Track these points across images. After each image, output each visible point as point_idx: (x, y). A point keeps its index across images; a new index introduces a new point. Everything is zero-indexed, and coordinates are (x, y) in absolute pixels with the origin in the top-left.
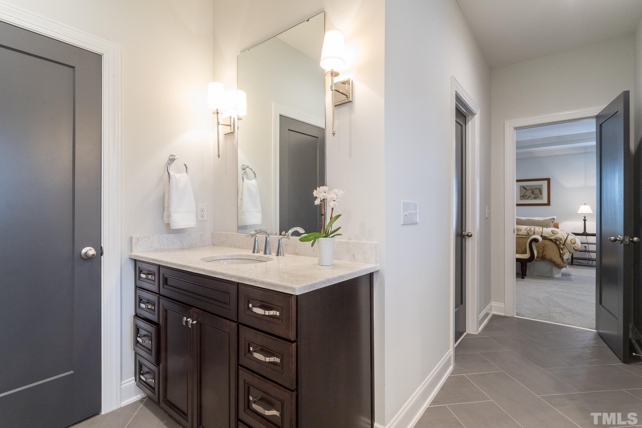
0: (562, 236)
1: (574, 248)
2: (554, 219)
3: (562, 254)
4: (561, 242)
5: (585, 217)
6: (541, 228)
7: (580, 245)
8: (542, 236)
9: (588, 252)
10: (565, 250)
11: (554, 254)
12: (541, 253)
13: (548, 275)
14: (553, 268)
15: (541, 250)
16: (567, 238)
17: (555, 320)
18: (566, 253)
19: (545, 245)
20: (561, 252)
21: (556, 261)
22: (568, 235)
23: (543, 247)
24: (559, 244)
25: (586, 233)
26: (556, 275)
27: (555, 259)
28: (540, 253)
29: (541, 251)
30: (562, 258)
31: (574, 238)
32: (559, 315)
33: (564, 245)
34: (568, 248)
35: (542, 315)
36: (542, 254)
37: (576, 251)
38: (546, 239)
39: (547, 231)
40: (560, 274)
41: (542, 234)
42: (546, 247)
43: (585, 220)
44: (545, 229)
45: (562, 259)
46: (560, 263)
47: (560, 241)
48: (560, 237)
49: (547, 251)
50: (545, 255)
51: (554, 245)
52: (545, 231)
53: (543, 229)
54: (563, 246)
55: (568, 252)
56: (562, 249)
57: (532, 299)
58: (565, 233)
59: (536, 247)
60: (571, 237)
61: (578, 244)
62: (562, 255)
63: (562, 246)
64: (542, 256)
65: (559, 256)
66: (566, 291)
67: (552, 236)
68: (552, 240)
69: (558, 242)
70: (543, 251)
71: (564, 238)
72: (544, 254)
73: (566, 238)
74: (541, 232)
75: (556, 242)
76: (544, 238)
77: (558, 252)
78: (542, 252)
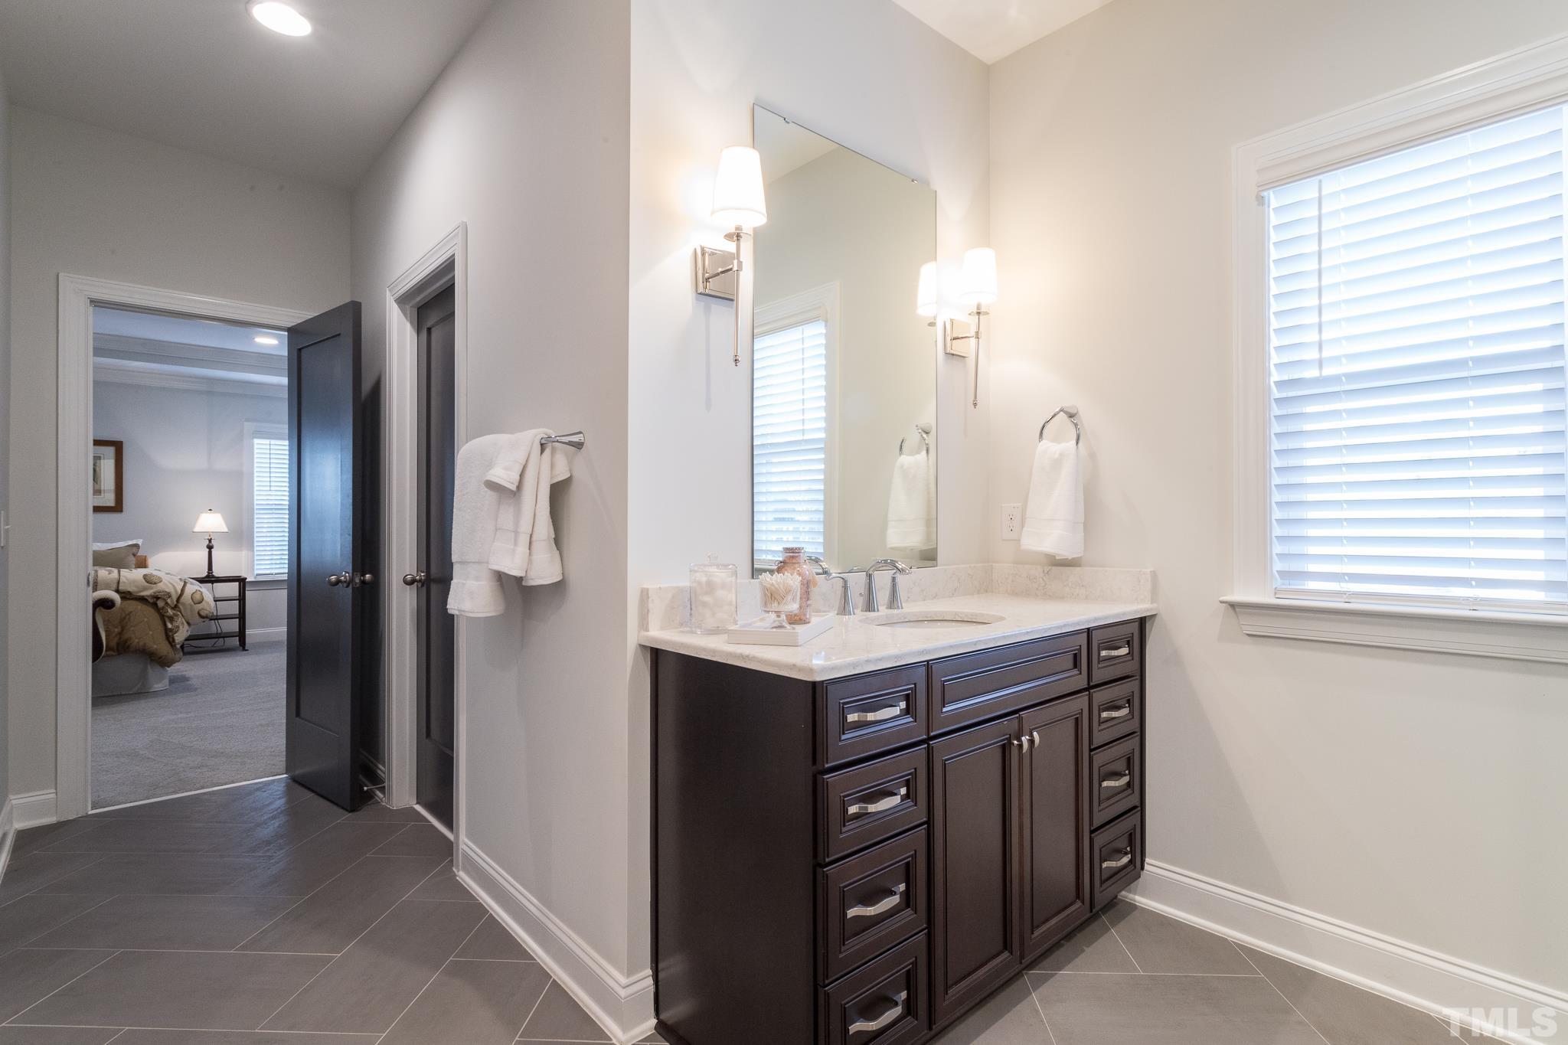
0: (170, 586)
1: (199, 613)
2: (137, 546)
3: (171, 630)
4: (169, 601)
5: (210, 541)
6: (116, 571)
7: (213, 604)
8: (117, 591)
9: (215, 620)
10: (180, 620)
11: (151, 633)
12: (116, 636)
13: (135, 690)
14: (149, 667)
15: (116, 627)
16: (183, 590)
17: (198, 785)
18: (181, 627)
19: (127, 612)
20: (169, 626)
21: (156, 649)
22: (185, 583)
23: (122, 620)
24: (163, 608)
25: (213, 577)
26: (155, 686)
27: (155, 646)
28: (114, 635)
29: (116, 630)
30: (171, 640)
31: (199, 589)
32: (199, 770)
33: (175, 607)
34: (184, 615)
35: (161, 784)
36: (120, 638)
37: (203, 620)
38: (129, 599)
39: (132, 577)
40: (166, 681)
41: (118, 587)
42: (129, 619)
43: (210, 548)
44: (124, 572)
45: (170, 643)
46: (168, 653)
47: (165, 600)
48: (167, 590)
49: (132, 629)
50: (126, 641)
51: (149, 611)
52: (125, 577)
53: (119, 572)
54: (174, 612)
55: (185, 624)
56: (171, 619)
57: (118, 757)
58: (177, 579)
59: (104, 621)
60: (193, 587)
61: (208, 603)
62: (170, 634)
63: (170, 612)
64: (118, 644)
65: (164, 636)
66: (192, 714)
67: (145, 589)
68: (146, 599)
69: (160, 604)
70: (123, 628)
71: (176, 591)
72: (126, 636)
73: (179, 591)
74: (116, 581)
75: (156, 604)
76: (126, 596)
77: (161, 628)
78: (120, 633)
